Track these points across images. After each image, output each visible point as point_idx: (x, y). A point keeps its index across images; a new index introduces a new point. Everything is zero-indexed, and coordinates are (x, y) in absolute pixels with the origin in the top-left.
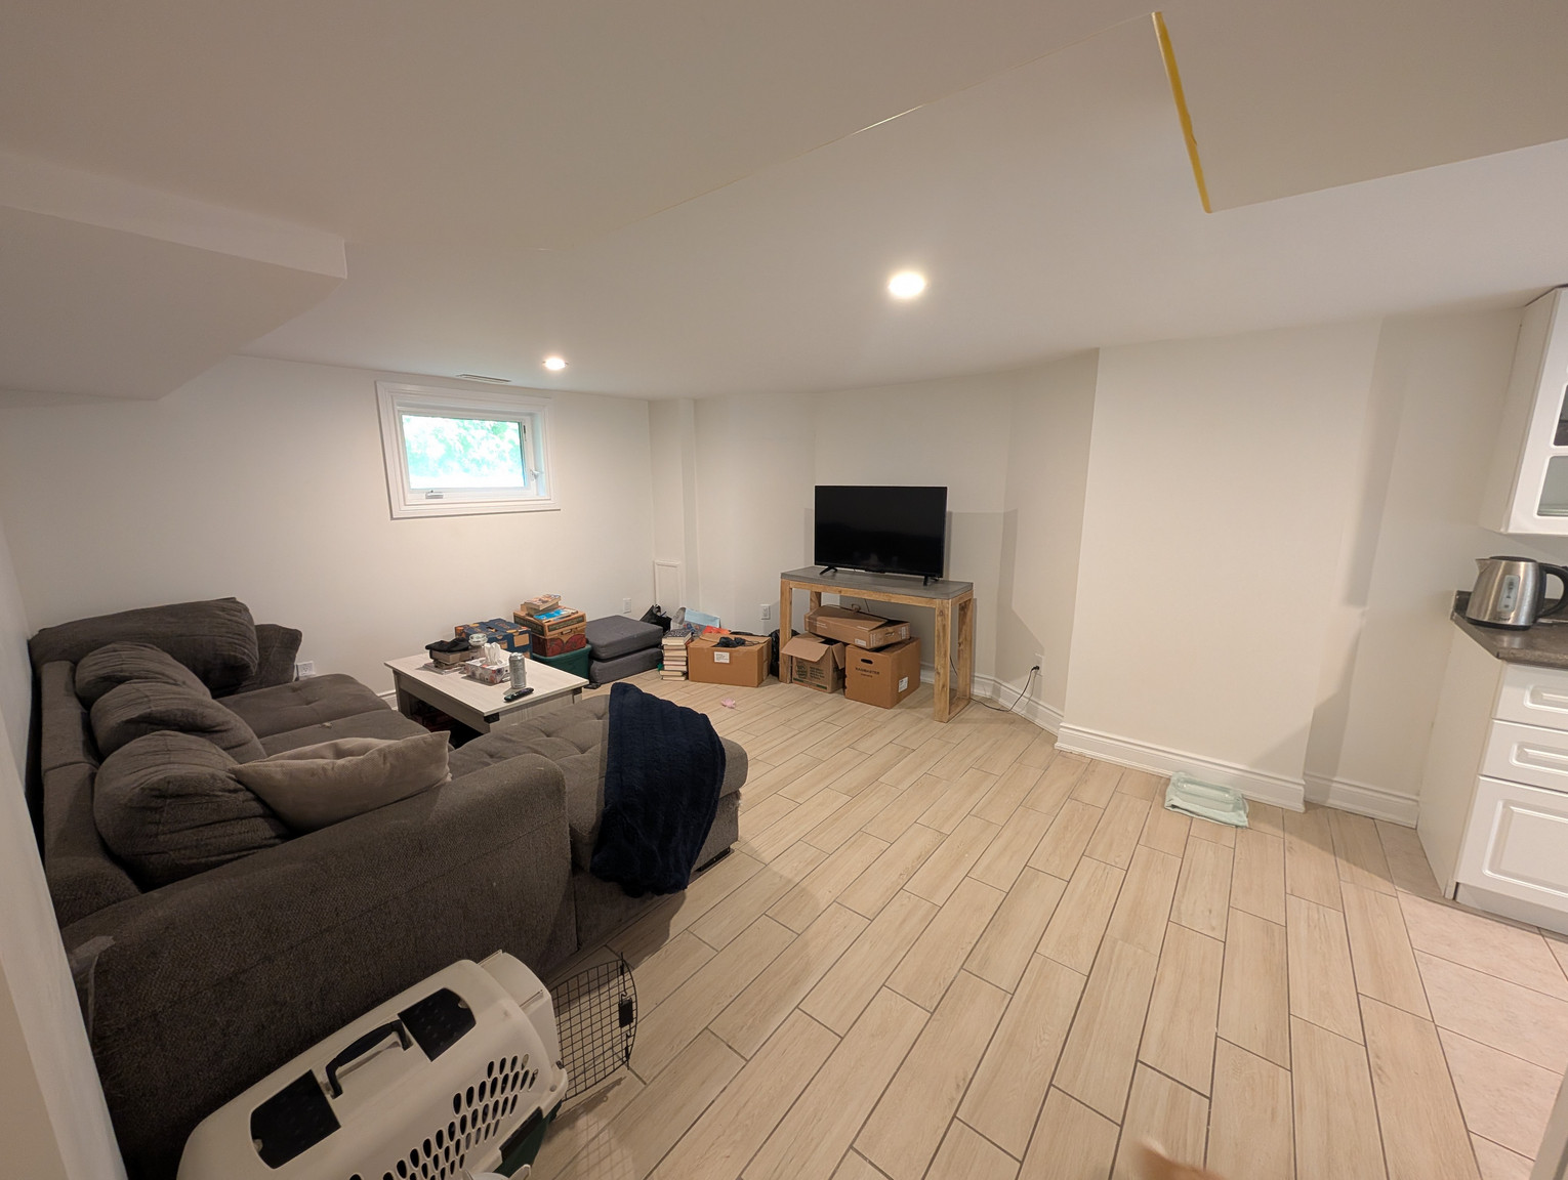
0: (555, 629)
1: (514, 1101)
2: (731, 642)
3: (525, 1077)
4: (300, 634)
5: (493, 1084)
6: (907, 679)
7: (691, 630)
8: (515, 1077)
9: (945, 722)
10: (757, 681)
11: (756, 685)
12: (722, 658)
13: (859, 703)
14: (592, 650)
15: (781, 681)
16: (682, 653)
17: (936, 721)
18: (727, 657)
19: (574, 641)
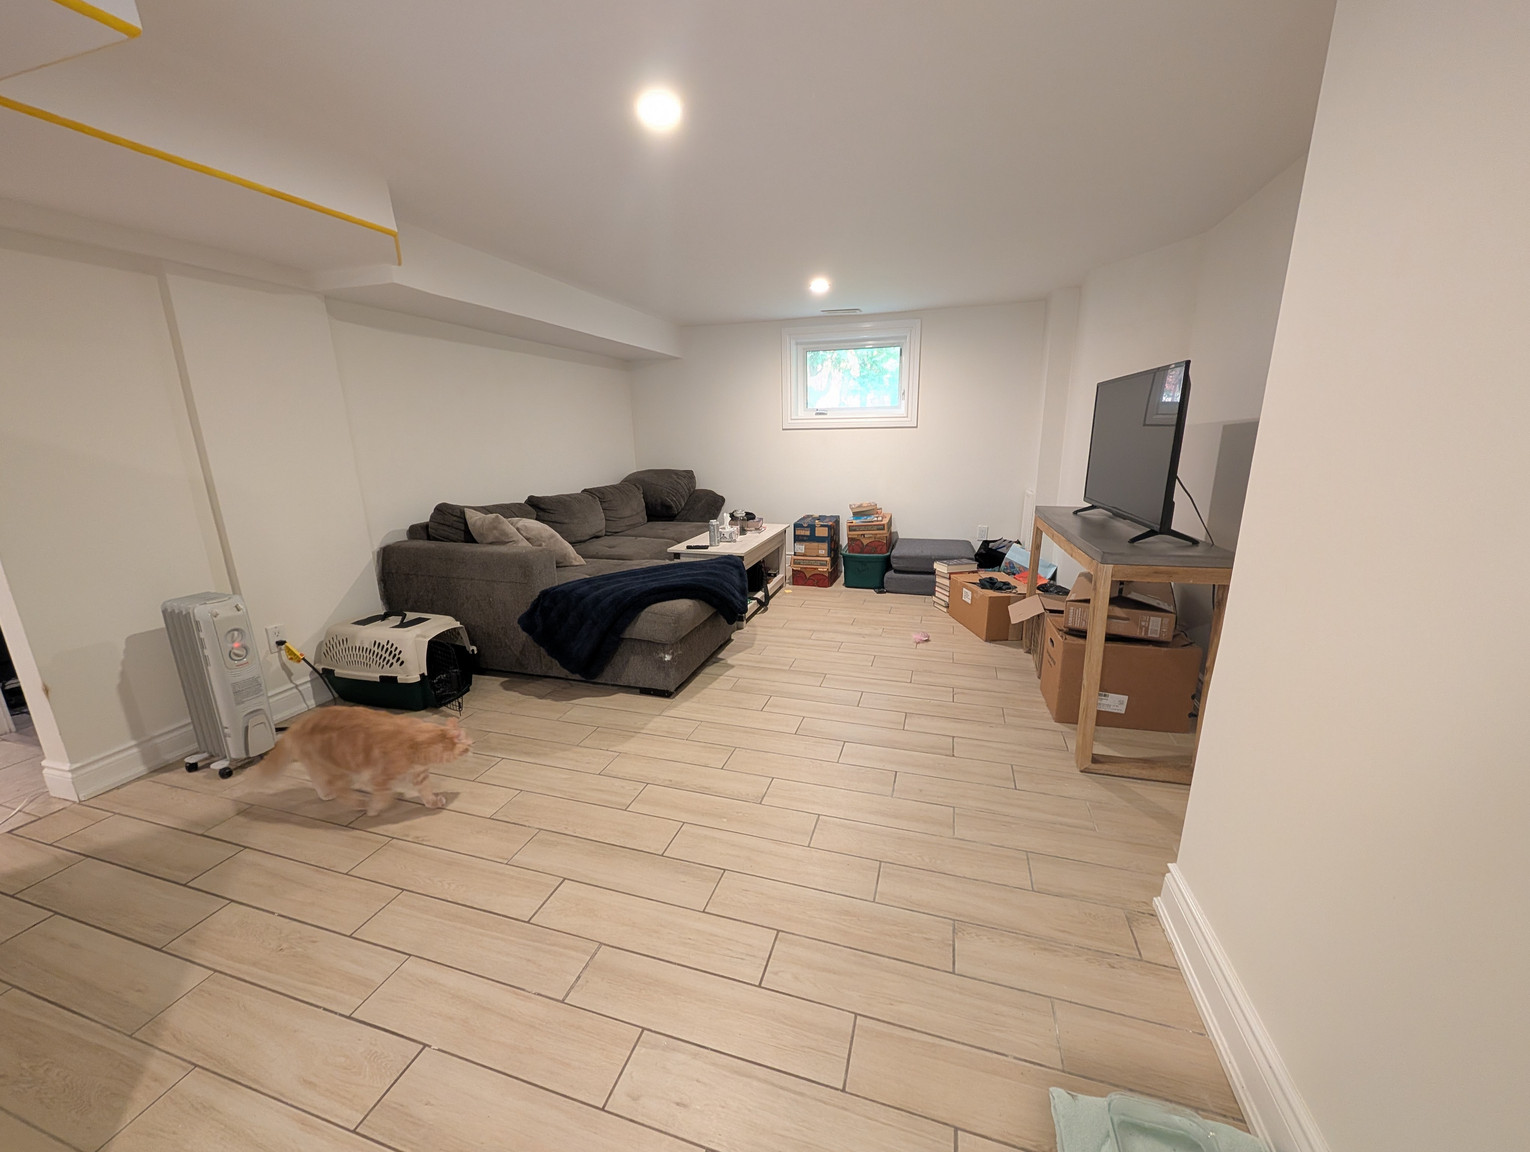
0: (855, 530)
1: (392, 664)
2: (990, 584)
3: (399, 659)
4: (723, 500)
5: (387, 649)
6: (1125, 698)
7: (1012, 570)
8: (395, 655)
9: (1082, 771)
10: (985, 633)
11: (984, 637)
12: (967, 596)
13: (1043, 700)
14: (888, 558)
15: (1022, 647)
16: (947, 582)
17: (1074, 763)
18: (970, 597)
19: (874, 546)
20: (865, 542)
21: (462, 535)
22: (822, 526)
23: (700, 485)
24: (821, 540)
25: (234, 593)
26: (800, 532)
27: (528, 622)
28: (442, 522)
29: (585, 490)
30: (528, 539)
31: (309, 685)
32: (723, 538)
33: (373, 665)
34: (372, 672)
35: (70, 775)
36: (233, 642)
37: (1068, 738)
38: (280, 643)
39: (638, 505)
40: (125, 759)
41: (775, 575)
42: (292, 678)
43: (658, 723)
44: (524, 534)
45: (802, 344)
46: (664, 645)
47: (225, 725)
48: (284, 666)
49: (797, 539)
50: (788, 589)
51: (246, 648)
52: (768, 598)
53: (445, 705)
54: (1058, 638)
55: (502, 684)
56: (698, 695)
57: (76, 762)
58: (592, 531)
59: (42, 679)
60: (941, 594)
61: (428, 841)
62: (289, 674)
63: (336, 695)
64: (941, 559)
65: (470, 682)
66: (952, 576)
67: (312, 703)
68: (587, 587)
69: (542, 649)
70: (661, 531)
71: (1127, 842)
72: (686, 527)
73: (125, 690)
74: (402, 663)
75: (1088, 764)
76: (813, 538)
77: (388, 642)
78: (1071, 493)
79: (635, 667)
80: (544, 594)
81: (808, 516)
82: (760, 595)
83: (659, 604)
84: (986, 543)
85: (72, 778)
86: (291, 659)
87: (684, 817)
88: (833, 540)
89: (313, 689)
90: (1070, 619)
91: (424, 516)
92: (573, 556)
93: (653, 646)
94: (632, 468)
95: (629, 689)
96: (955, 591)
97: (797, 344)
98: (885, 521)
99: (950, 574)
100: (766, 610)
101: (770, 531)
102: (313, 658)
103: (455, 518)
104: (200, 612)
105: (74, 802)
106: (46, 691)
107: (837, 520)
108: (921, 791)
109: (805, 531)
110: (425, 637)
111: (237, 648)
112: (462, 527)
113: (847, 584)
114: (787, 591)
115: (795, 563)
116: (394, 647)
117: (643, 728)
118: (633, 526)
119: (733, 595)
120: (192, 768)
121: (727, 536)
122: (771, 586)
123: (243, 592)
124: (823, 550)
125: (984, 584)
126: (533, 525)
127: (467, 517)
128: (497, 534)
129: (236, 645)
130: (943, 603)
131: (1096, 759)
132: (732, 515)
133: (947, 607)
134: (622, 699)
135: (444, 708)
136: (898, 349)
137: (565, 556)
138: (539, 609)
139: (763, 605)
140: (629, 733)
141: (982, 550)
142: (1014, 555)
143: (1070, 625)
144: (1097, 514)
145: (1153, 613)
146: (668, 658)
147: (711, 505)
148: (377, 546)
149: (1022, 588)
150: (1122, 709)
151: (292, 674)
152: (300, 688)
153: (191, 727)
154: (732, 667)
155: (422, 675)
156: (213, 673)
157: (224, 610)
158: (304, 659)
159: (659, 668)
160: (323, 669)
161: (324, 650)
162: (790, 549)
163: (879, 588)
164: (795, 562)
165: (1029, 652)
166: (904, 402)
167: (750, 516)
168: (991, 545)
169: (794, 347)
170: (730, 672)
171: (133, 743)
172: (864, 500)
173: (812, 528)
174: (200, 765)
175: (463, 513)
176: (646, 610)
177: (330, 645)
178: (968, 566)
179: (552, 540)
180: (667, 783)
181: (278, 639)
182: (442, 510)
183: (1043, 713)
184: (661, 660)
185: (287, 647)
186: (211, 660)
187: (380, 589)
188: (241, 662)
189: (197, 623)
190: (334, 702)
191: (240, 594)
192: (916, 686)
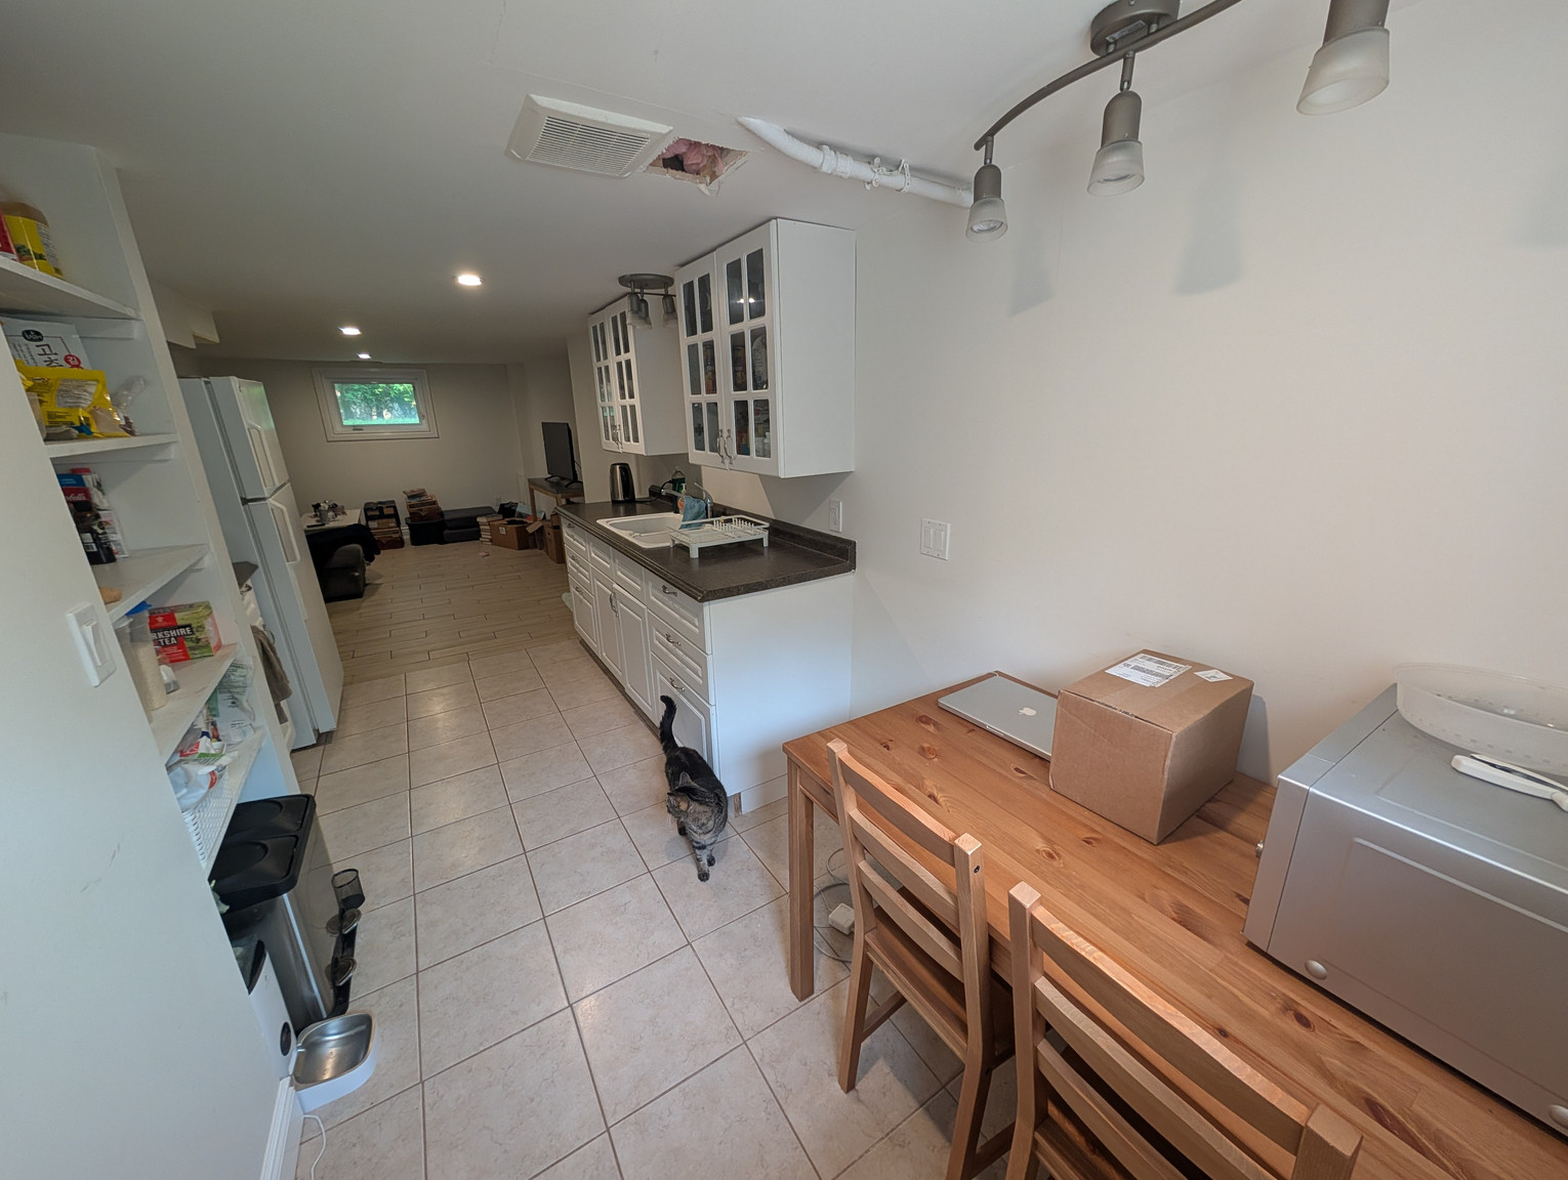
0: (409, 508)
2: (512, 523)
7: (521, 515)
10: (519, 546)
11: (519, 549)
12: (503, 531)
14: (441, 522)
15: (536, 547)
16: (488, 527)
18: (505, 533)
19: (430, 516)
20: (423, 514)
22: (383, 508)
24: (389, 516)
26: (370, 513)
45: (330, 378)
46: (354, 567)
49: (369, 518)
54: (551, 531)
60: (486, 536)
64: (481, 516)
66: (490, 524)
76: (382, 516)
78: (542, 471)
79: (334, 585)
81: (369, 503)
84: (502, 505)
88: (397, 516)
93: (346, 570)
96: (494, 530)
97: (326, 378)
98: (434, 500)
99: (488, 523)
107: (395, 503)
109: (375, 511)
113: (415, 544)
124: (392, 522)
125: (509, 523)
130: (489, 540)
133: (492, 541)
141: (502, 509)
142: (520, 509)
144: (555, 479)
146: (357, 574)
159: (351, 581)
163: (440, 542)
166: (424, 421)
167: (337, 505)
168: (506, 505)
169: (324, 381)
173: (381, 509)
178: (497, 517)
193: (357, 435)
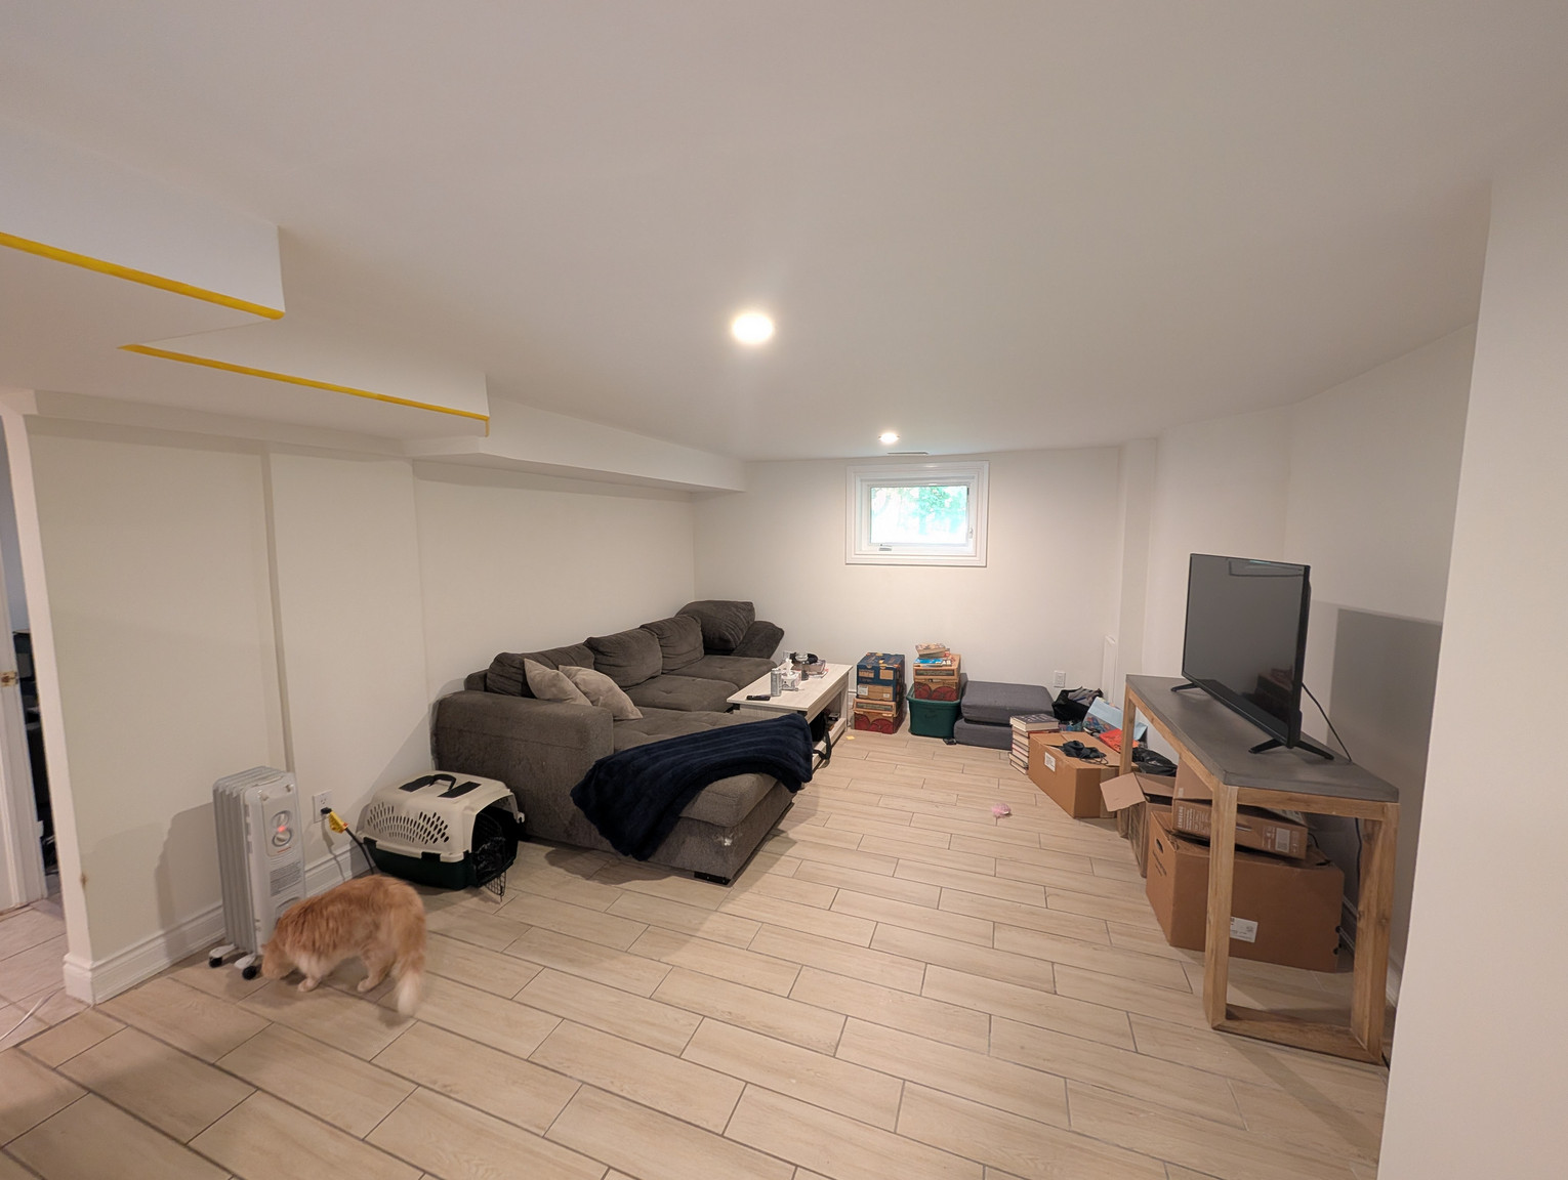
0: (921, 673)
1: (436, 839)
2: (1074, 750)
3: (444, 834)
4: (782, 632)
5: (433, 822)
6: (1255, 925)
7: (1096, 729)
8: (440, 830)
9: (1214, 1029)
10: (1073, 808)
11: (1072, 813)
12: (1050, 760)
13: (1150, 909)
14: (958, 706)
15: (1117, 830)
16: (1026, 741)
17: (1201, 1014)
18: (1054, 764)
19: (941, 693)
20: (934, 688)
21: (519, 687)
22: (887, 668)
23: (759, 617)
24: (885, 683)
25: (288, 771)
26: (863, 674)
27: (581, 795)
28: (501, 673)
29: (642, 627)
30: (585, 694)
31: (348, 854)
32: (785, 686)
33: (417, 839)
34: (416, 847)
35: (89, 974)
36: (279, 825)
37: (1192, 975)
38: (326, 811)
39: (696, 639)
40: (150, 950)
41: (837, 720)
42: (333, 847)
43: (715, 924)
44: (583, 689)
45: (866, 480)
46: (724, 828)
47: (257, 917)
48: (326, 836)
49: (860, 681)
50: (851, 735)
51: (290, 831)
52: (829, 747)
53: (485, 884)
54: (1167, 843)
55: (548, 856)
56: (758, 883)
57: (99, 959)
58: (649, 673)
59: (82, 867)
60: (1020, 753)
61: (457, 1092)
62: (330, 843)
63: (373, 864)
64: (1021, 713)
65: (514, 854)
66: (1031, 735)
67: (348, 874)
68: (645, 758)
69: (593, 826)
70: (719, 670)
71: (1290, 1154)
72: (745, 664)
73: (162, 874)
74: (447, 839)
75: (1222, 1020)
76: (876, 681)
77: (435, 814)
79: (690, 848)
80: (600, 764)
81: (872, 655)
82: (821, 746)
83: (720, 782)
84: (1064, 693)
85: (92, 979)
86: (334, 829)
87: (748, 1073)
88: (898, 684)
89: (352, 858)
90: (1180, 820)
91: (484, 664)
92: (629, 709)
93: (712, 828)
94: (690, 597)
95: (682, 872)
96: (1035, 753)
97: (861, 480)
98: (955, 667)
99: (1030, 733)
100: (827, 764)
101: (833, 674)
102: (356, 824)
103: (514, 670)
104: (251, 794)
105: (89, 1006)
106: (84, 880)
107: (901, 660)
108: (1022, 1048)
109: (870, 671)
110: (473, 810)
111: (283, 833)
112: (521, 679)
113: (914, 731)
114: (850, 738)
115: (857, 707)
116: (440, 821)
117: (698, 930)
118: (690, 662)
119: (798, 764)
120: (216, 963)
121: (789, 683)
122: (832, 734)
123: (297, 770)
124: (887, 694)
125: (1068, 749)
126: (590, 676)
127: (527, 669)
128: (556, 692)
129: (281, 829)
130: (1022, 764)
131: (1233, 1014)
132: (793, 657)
133: (1027, 768)
134: (675, 884)
135: (483, 888)
136: (965, 488)
137: (622, 710)
138: (593, 782)
139: (825, 757)
140: (683, 936)
141: (1061, 702)
142: (1096, 710)
143: (1180, 826)
145: (1280, 823)
146: (728, 842)
147: (770, 637)
148: (433, 698)
149: (1113, 758)
150: (1251, 938)
151: (332, 844)
152: (339, 859)
153: (221, 910)
154: (795, 842)
155: (466, 853)
156: (253, 860)
157: (272, 791)
158: (347, 830)
159: (717, 852)
160: (365, 838)
161: (369, 815)
162: (852, 688)
163: (948, 738)
164: (858, 705)
165: (1126, 836)
166: (972, 540)
167: (812, 659)
168: (1070, 694)
169: (858, 483)
170: (792, 851)
171: (161, 932)
172: (933, 641)
173: (876, 670)
174: (224, 958)
175: (523, 663)
176: (707, 788)
177: (375, 813)
178: (1049, 724)
179: (610, 694)
180: (726, 1017)
181: (324, 807)
182: (502, 660)
183: (1152, 932)
184: (721, 844)
185: (332, 817)
186: (254, 847)
187: (431, 743)
188: (282, 848)
189: (246, 806)
190: (372, 871)
191: (294, 771)
192: (1002, 881)
193: (884, 558)
